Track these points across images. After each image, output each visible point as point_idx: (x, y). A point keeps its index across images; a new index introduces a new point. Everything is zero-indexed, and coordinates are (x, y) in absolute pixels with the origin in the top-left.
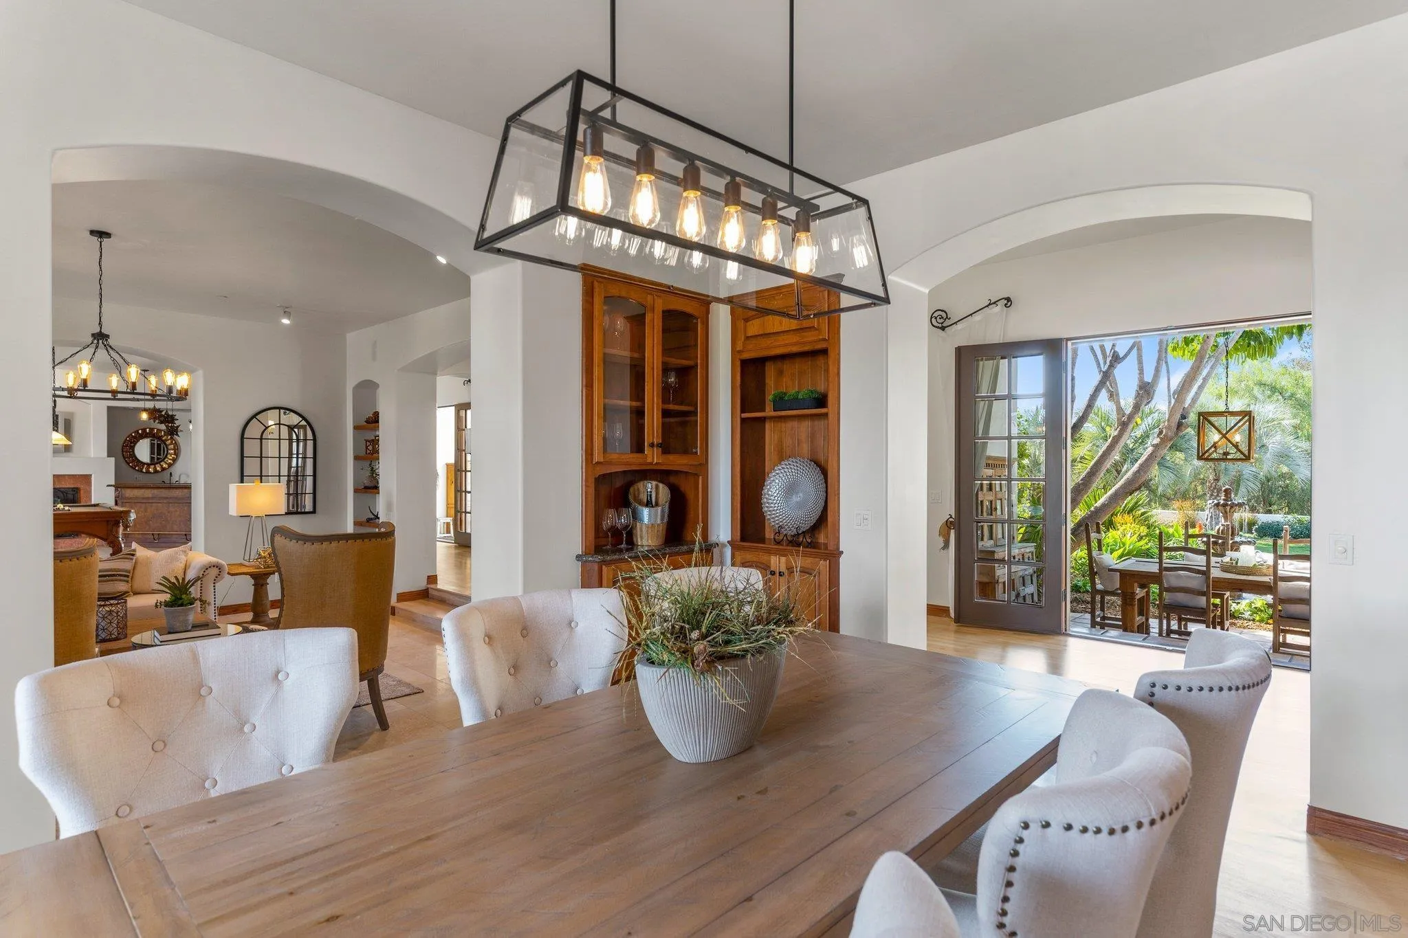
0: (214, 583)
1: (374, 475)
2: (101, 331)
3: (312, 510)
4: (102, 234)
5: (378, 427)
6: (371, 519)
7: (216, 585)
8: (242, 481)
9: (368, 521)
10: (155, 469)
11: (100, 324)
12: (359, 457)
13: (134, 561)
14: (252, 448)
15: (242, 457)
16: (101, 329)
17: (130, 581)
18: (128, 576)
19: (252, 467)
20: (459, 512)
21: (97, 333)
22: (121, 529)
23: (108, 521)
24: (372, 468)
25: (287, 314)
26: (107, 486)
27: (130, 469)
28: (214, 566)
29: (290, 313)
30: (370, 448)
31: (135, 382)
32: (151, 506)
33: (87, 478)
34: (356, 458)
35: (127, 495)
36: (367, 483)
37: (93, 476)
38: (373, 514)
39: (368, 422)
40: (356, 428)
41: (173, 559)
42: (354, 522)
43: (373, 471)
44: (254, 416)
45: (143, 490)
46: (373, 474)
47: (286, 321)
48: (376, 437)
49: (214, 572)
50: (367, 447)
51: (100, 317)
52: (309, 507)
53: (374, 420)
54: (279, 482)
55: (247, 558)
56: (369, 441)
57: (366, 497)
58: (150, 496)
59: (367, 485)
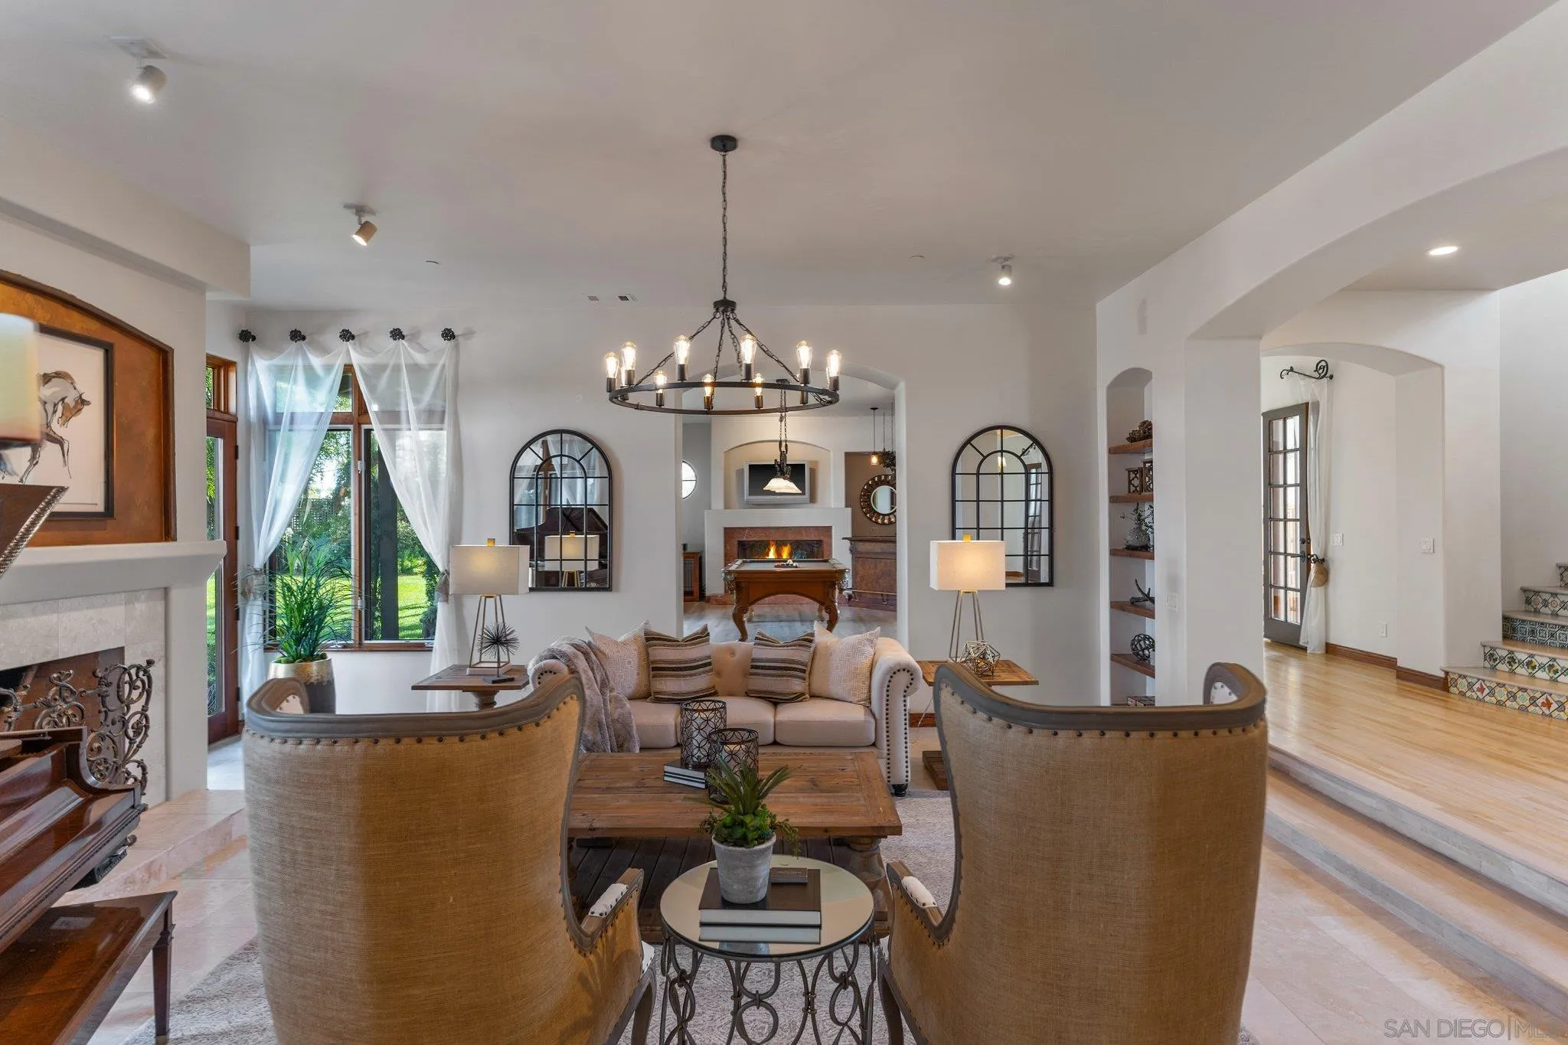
0: (905, 696)
1: (1144, 528)
2: (725, 298)
3: (1047, 581)
4: (724, 143)
5: (1151, 445)
6: (1138, 600)
7: (908, 699)
8: (954, 537)
9: (1132, 603)
10: (889, 519)
11: (724, 286)
12: (1118, 497)
13: (812, 649)
14: (965, 488)
15: (954, 501)
16: (725, 293)
17: (807, 679)
18: (804, 671)
19: (965, 515)
20: (1271, 586)
21: (722, 301)
22: (837, 591)
23: (824, 582)
24: (1140, 515)
25: (1006, 269)
26: (843, 539)
27: (867, 519)
28: (904, 670)
29: (1010, 267)
30: (1136, 482)
31: (750, 364)
32: (881, 562)
33: (829, 529)
34: (1114, 499)
35: (859, 549)
36: (1132, 540)
37: (833, 528)
38: (1143, 593)
39: (1132, 439)
40: (1113, 451)
41: (856, 650)
42: (1111, 603)
43: (1140, 519)
44: (969, 442)
45: (873, 544)
46: (1141, 524)
47: (1005, 281)
48: (1145, 463)
49: (904, 678)
50: (1130, 482)
51: (724, 276)
52: (1044, 577)
53: (1145, 433)
54: (1002, 540)
55: (953, 654)
56: (1134, 471)
57: (1131, 563)
58: (879, 551)
59: (1130, 543)
